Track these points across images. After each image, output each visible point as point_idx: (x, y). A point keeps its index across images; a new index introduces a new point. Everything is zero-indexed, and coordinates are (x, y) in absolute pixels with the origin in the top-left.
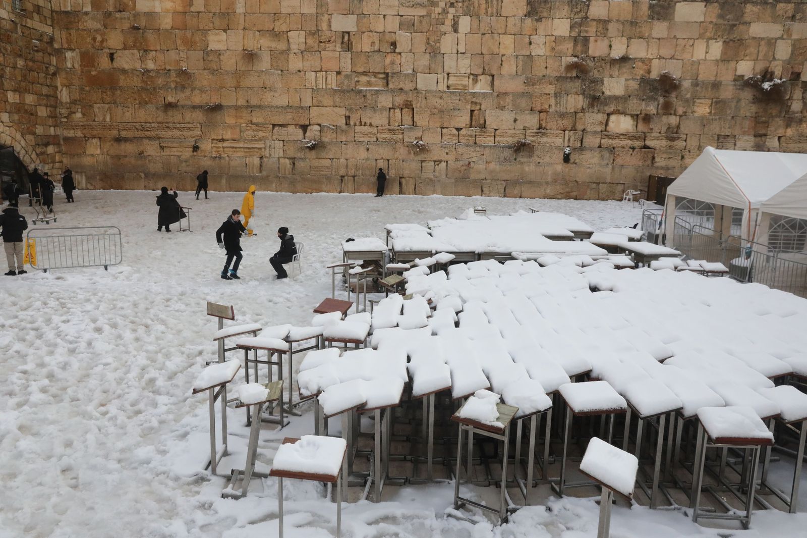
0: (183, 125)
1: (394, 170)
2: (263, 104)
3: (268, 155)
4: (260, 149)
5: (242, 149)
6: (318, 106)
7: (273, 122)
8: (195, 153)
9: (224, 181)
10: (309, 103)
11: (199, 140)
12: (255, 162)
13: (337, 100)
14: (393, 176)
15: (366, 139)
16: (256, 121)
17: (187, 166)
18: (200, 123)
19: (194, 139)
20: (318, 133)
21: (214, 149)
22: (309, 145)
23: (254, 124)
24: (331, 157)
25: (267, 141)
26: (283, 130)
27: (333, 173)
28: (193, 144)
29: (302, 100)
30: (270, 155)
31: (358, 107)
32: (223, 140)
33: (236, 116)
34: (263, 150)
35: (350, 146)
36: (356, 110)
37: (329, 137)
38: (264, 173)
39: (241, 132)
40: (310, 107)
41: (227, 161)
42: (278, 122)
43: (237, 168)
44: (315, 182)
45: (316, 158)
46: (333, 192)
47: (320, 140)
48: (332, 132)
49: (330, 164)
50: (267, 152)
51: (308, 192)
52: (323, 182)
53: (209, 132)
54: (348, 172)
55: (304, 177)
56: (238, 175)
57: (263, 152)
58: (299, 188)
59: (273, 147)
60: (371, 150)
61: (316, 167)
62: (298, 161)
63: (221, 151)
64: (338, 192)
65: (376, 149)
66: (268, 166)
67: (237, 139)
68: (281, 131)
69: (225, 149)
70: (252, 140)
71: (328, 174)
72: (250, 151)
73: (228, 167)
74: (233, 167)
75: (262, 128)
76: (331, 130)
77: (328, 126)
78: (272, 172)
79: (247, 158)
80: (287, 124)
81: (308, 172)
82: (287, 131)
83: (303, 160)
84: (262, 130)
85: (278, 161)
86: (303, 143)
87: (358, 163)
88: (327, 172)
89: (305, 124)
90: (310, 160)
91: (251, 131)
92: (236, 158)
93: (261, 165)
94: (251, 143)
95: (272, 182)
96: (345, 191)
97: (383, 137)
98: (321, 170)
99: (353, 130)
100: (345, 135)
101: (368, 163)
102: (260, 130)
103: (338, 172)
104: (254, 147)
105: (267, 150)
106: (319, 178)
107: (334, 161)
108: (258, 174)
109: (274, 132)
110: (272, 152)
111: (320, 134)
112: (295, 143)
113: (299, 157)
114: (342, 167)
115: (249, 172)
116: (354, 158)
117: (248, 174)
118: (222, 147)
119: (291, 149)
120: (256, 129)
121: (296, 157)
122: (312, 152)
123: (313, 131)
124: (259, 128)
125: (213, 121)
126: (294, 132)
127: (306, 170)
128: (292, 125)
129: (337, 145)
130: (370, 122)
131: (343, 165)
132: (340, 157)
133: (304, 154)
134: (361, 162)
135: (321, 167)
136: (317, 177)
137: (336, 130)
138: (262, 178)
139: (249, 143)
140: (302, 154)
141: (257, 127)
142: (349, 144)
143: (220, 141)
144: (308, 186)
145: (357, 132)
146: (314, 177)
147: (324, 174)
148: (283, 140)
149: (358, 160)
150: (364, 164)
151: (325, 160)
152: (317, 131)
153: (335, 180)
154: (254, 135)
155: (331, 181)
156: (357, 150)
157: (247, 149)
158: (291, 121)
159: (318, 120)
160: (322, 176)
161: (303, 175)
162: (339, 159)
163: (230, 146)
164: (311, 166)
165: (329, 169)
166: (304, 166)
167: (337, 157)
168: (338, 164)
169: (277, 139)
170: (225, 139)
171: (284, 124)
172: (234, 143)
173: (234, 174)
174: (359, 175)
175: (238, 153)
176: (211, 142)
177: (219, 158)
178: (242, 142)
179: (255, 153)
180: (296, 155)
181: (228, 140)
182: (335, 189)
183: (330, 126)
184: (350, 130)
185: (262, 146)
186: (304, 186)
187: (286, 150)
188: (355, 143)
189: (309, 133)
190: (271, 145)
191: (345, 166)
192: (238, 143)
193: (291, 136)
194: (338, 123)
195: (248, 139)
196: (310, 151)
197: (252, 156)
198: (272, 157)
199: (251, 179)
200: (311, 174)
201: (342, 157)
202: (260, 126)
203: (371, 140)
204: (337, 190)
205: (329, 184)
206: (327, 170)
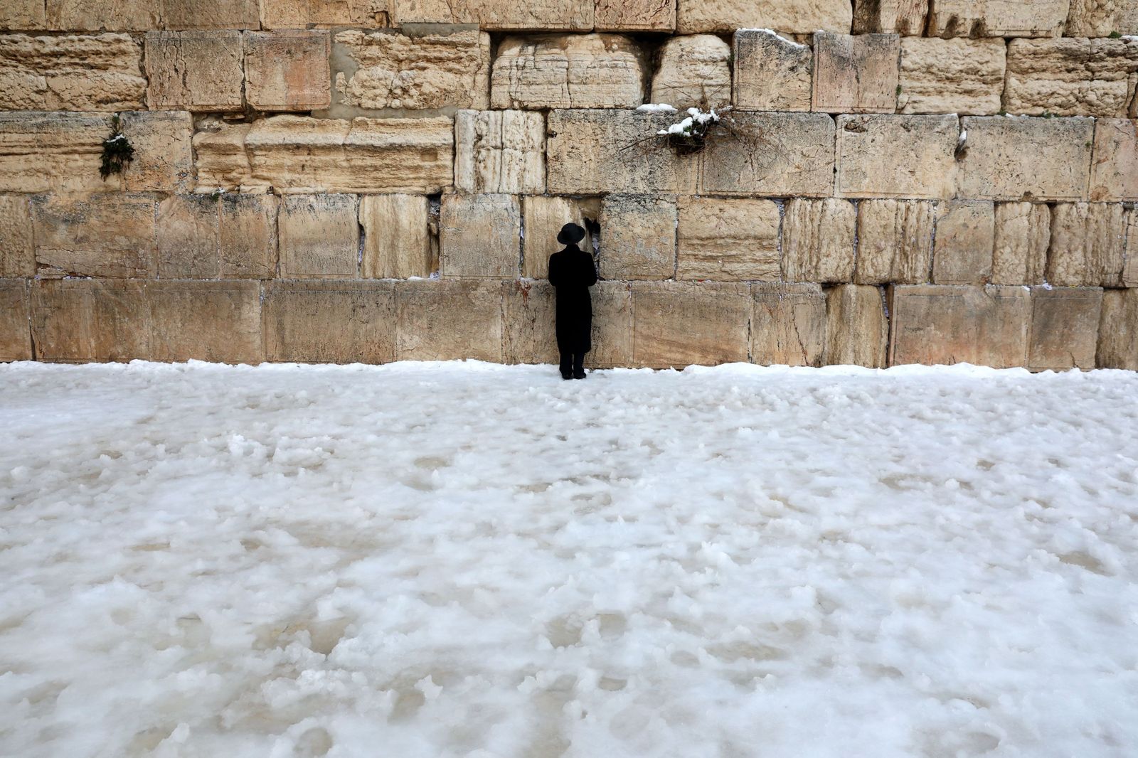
0: (50, 44)
1: (1078, 255)
3: (467, 182)
4: (430, 152)
5: (340, 157)
7: (493, 20)
8: (114, 181)
9: (253, 312)
11: (133, 113)
12: (404, 220)
14: (1073, 280)
15: (954, 103)
16: (410, 17)
17: (79, 241)
18: (135, 33)
19: (106, 112)
20: (719, 74)
21: (207, 159)
22: (677, 128)
23: (400, 31)
24: (782, 189)
25: (461, 114)
26: (545, 59)
27: (791, 270)
28: (103, 133)
30: (480, 181)
32: (247, 115)
34: (446, 158)
35: (877, 135)
37: (775, 91)
38: (451, 272)
39: (335, 71)
41: (270, 214)
42: (519, 19)
43: (318, 250)
44: (701, 311)
45: (704, 196)
46: (786, 363)
47: (729, 107)
48: (788, 64)
49: (777, 223)
50: (465, 167)
51: (665, 361)
52: (738, 314)
53: (181, 77)
54: (863, 264)
55: (649, 287)
56: (323, 284)
57: (445, 167)
58: (618, 343)
59: (493, 143)
60: (977, 155)
61: (707, 238)
62: (618, 210)
63: (239, 166)
64: (810, 362)
65: (1002, 151)
66: (468, 236)
67: (317, 108)
68: (535, 61)
69: (259, 159)
70: (390, 111)
71: (762, 272)
72: (378, 162)
73: (274, 246)
74: (297, 242)
75: (439, 47)
76: (783, 56)
77: (771, 36)
78: (490, 267)
79: (367, 199)
80: (567, 27)
81: (664, 266)
82: (566, 64)
83: (643, 203)
84: (441, 60)
85: (518, 213)
86: (645, 121)
87: (912, 219)
88: (759, 261)
89: (653, 25)
90: (680, 205)
91: (387, 66)
92: (312, 199)
93: (435, 232)
94: (382, 125)
95: (489, 314)
96: (846, 354)
97: (1035, 92)
98: (734, 253)
99: (895, 57)
100: (854, 81)
101: (961, 221)
102: (429, 60)
103: (814, 264)
104: (400, 146)
105: (466, 159)
106: (723, 293)
107: (797, 212)
108: (418, 278)
109: (501, 68)
110: (490, 164)
111: (728, 78)
112: (603, 122)
113: (625, 191)
114: (832, 240)
115: (374, 269)
116: (892, 196)
117: (372, 279)
118: (242, 148)
119: (582, 150)
120: (412, 55)
121: (609, 188)
122: (690, 165)
123: (694, 62)
124: (425, 49)
125: (198, 22)
126: (601, 67)
127: (655, 256)
128: (590, 37)
129: (810, 131)
130: (977, 16)
131: (839, 229)
132: (826, 191)
133: (650, 173)
134: (924, 216)
135: (731, 241)
136: (712, 288)
137: (810, 56)
138: (440, 298)
139: (377, 124)
140: (640, 173)
141: (413, 46)
142: (872, 128)
143: (233, 121)
144: (665, 333)
145: (912, 67)
146: (697, 287)
147: (748, 274)
148: (543, 104)
149: (913, 202)
150: (938, 224)
151: (751, 207)
152: (714, 62)
153: (802, 301)
154: (399, 83)
155: (780, 305)
156: (912, 154)
157: (366, 154)
158: (584, 13)
159: (719, 8)
160: (737, 281)
161: (643, 278)
162: (820, 199)
163: (281, 142)
164: (685, 232)
165: (770, 248)
166: (646, 232)
167: (811, 192)
168: (815, 224)
169: (512, 100)
170: (255, 108)
171: (551, 27)
172: (302, 125)
173: (303, 277)
174: (914, 277)
175: (322, 175)
176: (190, 125)
177: (227, 199)
178: (343, 121)
179: (404, 174)
180: (609, 181)
181: (272, 114)
182: (798, 344)
183: (779, 37)
184: (880, 57)
185: (439, 137)
186: (644, 333)
187: (557, 158)
188: (899, 119)
189: (675, 73)
190: (484, 133)
191: (847, 235)
192: (319, 125)
193: (583, 88)
194: (816, 21)
195: (370, 104)
196: (679, 162)
197: (389, 190)
198: (488, 190)
199: (385, 301)
200: (681, 275)
201: (837, 190)
202: (432, 38)
203: (977, 108)
204: (805, 353)
205: (771, 323)
206: (759, 254)
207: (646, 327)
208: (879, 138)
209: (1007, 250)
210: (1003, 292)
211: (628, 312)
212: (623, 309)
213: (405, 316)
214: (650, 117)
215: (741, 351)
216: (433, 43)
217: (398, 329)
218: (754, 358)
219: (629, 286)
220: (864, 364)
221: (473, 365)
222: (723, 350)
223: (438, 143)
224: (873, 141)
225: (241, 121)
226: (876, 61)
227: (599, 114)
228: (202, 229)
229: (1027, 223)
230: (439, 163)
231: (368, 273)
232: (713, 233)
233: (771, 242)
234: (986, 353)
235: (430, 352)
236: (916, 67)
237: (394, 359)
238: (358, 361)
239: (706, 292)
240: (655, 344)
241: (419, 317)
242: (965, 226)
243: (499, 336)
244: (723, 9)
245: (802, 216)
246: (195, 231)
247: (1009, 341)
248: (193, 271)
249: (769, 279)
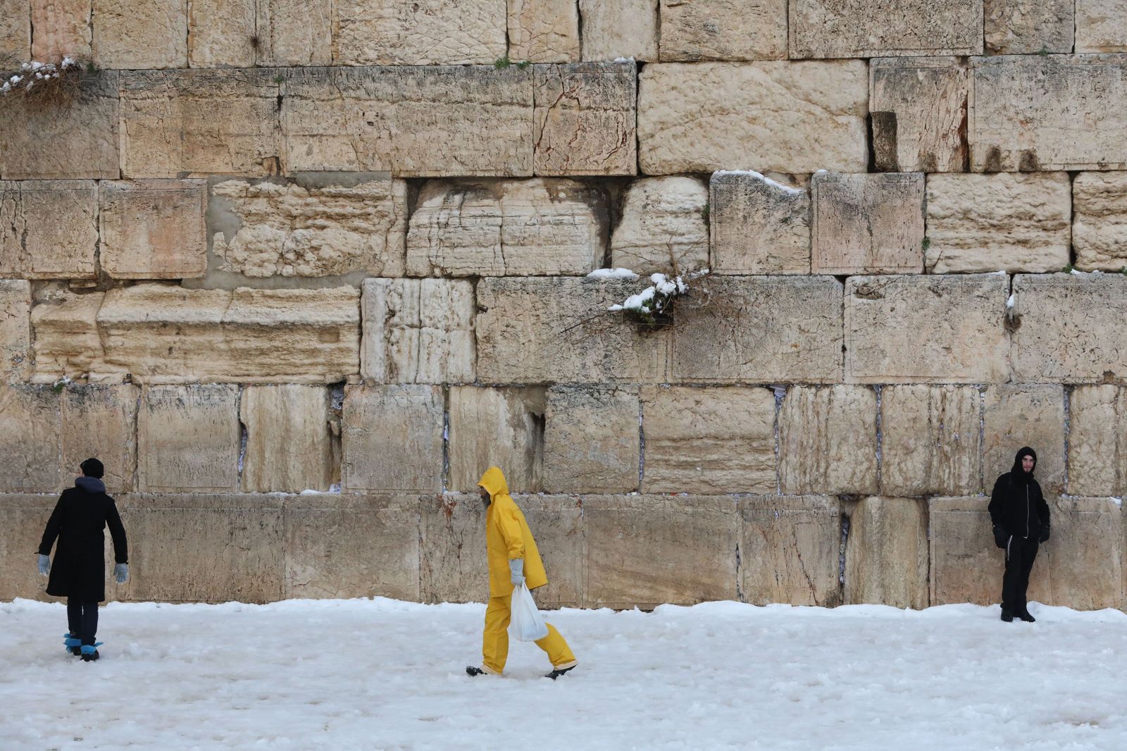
2: (349, 55)
3: (377, 370)
4: (331, 331)
5: (217, 338)
6: (693, 60)
7: (410, 165)
10: (637, 44)
12: (297, 418)
13: (815, 17)
15: (1004, 257)
16: (306, 164)
20: (691, 228)
21: (48, 339)
22: (635, 301)
23: (293, 180)
24: (775, 373)
25: (370, 284)
26: (474, 214)
27: (791, 479)
29: (596, 26)
30: (392, 369)
31: (947, 59)
32: (101, 283)
33: (184, 134)
34: (350, 339)
35: (897, 303)
36: (935, 74)
37: (762, 252)
38: (355, 484)
39: (212, 230)
40: (640, 65)
41: (127, 410)
42: (440, 165)
43: (188, 456)
44: (674, 534)
45: (676, 384)
46: (788, 602)
47: (705, 271)
48: (779, 215)
49: (770, 418)
50: (373, 351)
51: (629, 599)
52: (722, 537)
53: (20, 237)
54: (888, 471)
55: (606, 502)
56: (193, 500)
57: (349, 350)
58: (568, 575)
59: (409, 321)
60: (1034, 324)
61: (682, 439)
62: (565, 404)
63: (88, 348)
64: (820, 601)
65: (1067, 319)
66: (377, 438)
67: (189, 276)
68: (460, 217)
69: (115, 340)
70: (279, 280)
71: (753, 482)
72: (265, 344)
73: (131, 450)
74: (161, 446)
75: (342, 201)
76: (771, 205)
77: (756, 180)
78: (405, 478)
79: (250, 390)
80: (500, 174)
81: (626, 475)
82: (499, 221)
83: (596, 394)
84: (344, 216)
85: (440, 409)
86: (598, 291)
87: (952, 410)
88: (750, 467)
89: (607, 169)
90: (643, 398)
91: (277, 224)
92: (181, 390)
93: (336, 432)
94: (271, 297)
95: (403, 539)
96: (870, 590)
97: (1110, 241)
98: (715, 457)
99: (919, 202)
100: (866, 233)
101: (1017, 412)
102: (329, 217)
103: (822, 470)
104: (293, 324)
105: (375, 341)
106: (701, 510)
107: (795, 403)
108: (314, 492)
109: (418, 226)
110: (405, 349)
111: (704, 234)
112: (546, 294)
113: (574, 380)
114: (845, 439)
115: (259, 480)
116: (923, 381)
117: (255, 493)
118: (94, 325)
119: (519, 328)
120: (308, 210)
121: (553, 377)
122: (656, 346)
123: (661, 214)
124: (324, 203)
125: (43, 170)
126: (543, 224)
127: (613, 463)
128: (530, 183)
129: (810, 300)
130: (1025, 147)
131: (852, 425)
132: (833, 376)
133: (606, 356)
134: (966, 406)
135: (711, 442)
136: (687, 504)
137: (807, 204)
138: (341, 517)
139: (264, 296)
140: (592, 357)
141: (310, 200)
142: (891, 293)
143: (82, 290)
144: (628, 562)
145: (942, 213)
146: (667, 502)
147: (734, 485)
148: (471, 271)
149: (951, 388)
150: (986, 416)
151: (736, 398)
152: (687, 213)
153: (805, 519)
154: (292, 245)
155: (777, 525)
156: (946, 325)
157: (250, 334)
158: (521, 156)
159: (692, 144)
160: (721, 493)
161: (599, 491)
162: (826, 386)
163: (143, 318)
164: (651, 432)
165: (764, 451)
166: (601, 432)
167: (812, 376)
168: (822, 418)
169: (433, 266)
170: (112, 276)
171: (480, 174)
172: (170, 296)
173: (168, 490)
174: (958, 487)
175: (194, 360)
176: (28, 297)
177: (73, 391)
178: (222, 292)
179: (297, 359)
180: (553, 368)
181: (133, 283)
182: (803, 576)
183: (768, 181)
184: (899, 202)
185: (341, 313)
186: (601, 562)
187: (488, 339)
188: (926, 281)
189: (638, 228)
190: (397, 308)
191: (863, 431)
192: (192, 297)
193: (521, 250)
194: (816, 158)
195: (255, 271)
196: (642, 343)
197: (278, 379)
198: (402, 380)
199: (271, 521)
200: (648, 486)
201: (848, 374)
202: (333, 190)
203: (1033, 264)
204: (812, 587)
205: (765, 548)
206: (749, 458)
207: (602, 554)
208: (901, 306)
209: (1085, 448)
210: (1081, 506)
211: (579, 535)
212: (573, 532)
213: (297, 541)
214: (604, 286)
215: (727, 585)
216: (335, 196)
217: (288, 558)
218: (746, 595)
219: (580, 502)
220: (896, 604)
221: (383, 603)
222: (704, 584)
223: (340, 321)
224: (892, 310)
225: (92, 290)
226: (894, 209)
227: (540, 283)
228: (39, 429)
229: (1112, 411)
230: (341, 345)
231: (250, 486)
232: (687, 433)
233: (763, 442)
234: (1064, 589)
235: (327, 587)
236: (948, 213)
237: (281, 596)
238: (235, 599)
239: (680, 509)
240: (615, 577)
241: (314, 542)
242: (1023, 417)
243: (416, 566)
244: (697, 146)
245: (803, 408)
246: (31, 431)
247: (1096, 572)
248: (26, 483)
249: (762, 491)
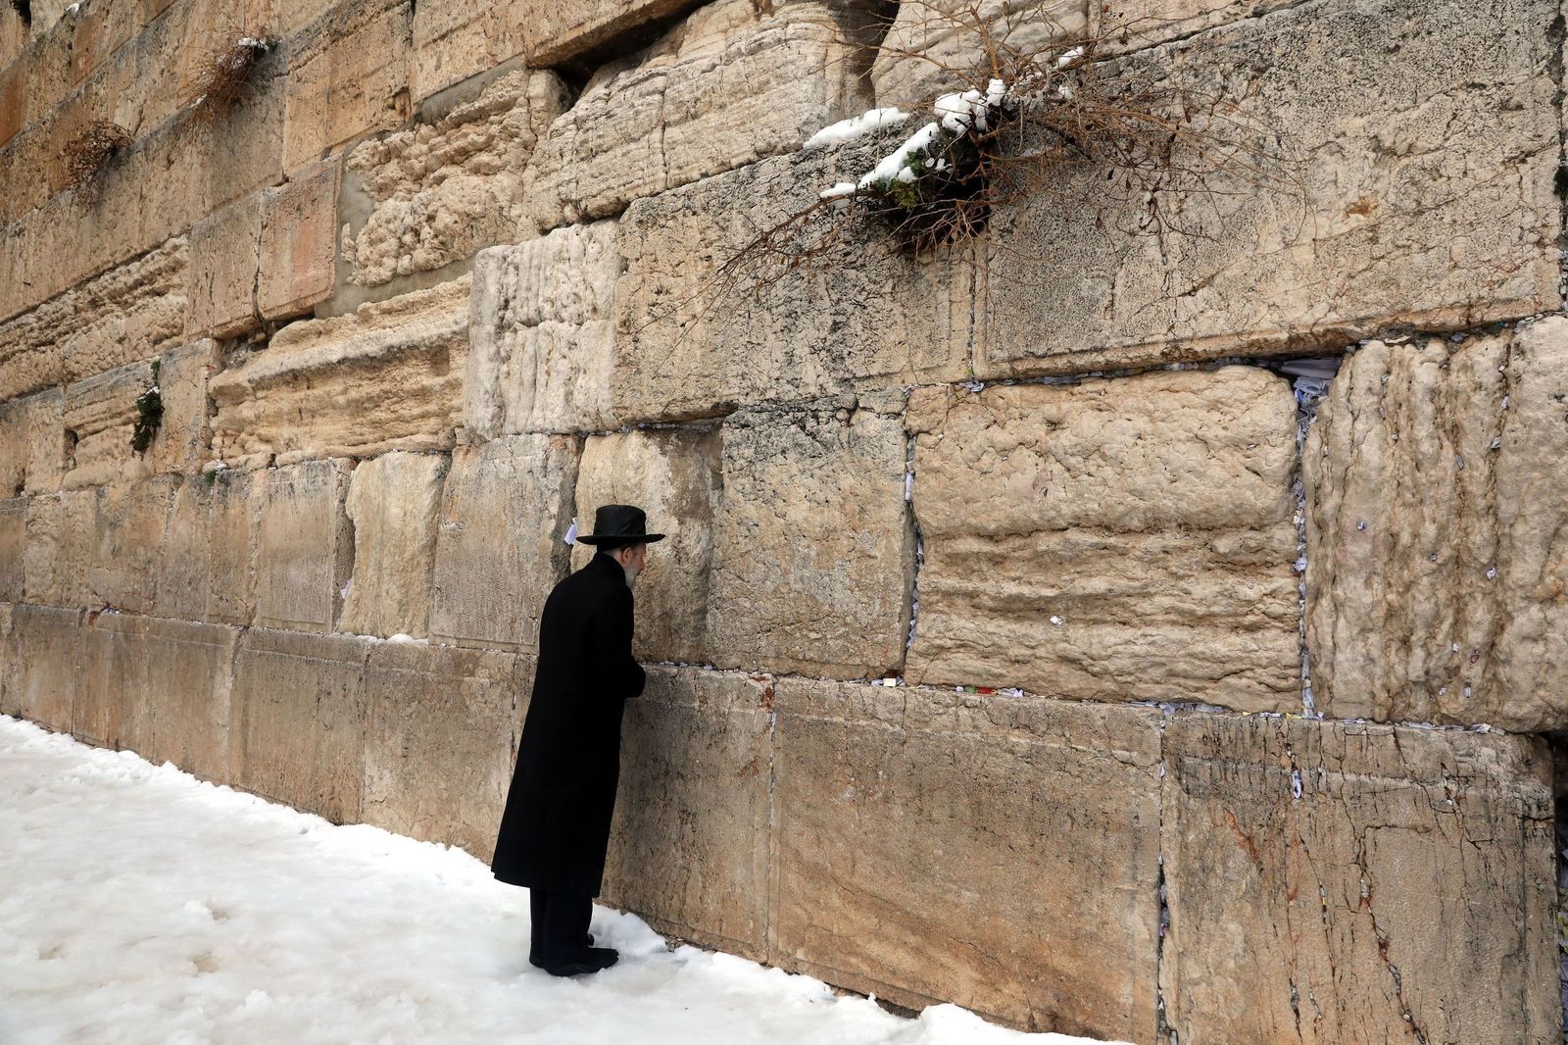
3: (484, 414)
4: (437, 354)
5: (337, 387)
9: (224, 687)
11: (171, 353)
16: (434, 84)
17: (115, 554)
19: (157, 355)
23: (420, 117)
27: (1353, 664)
30: (503, 408)
39: (341, 223)
41: (254, 505)
43: (293, 571)
44: (977, 806)
45: (1000, 380)
49: (1276, 457)
50: (478, 380)
51: (865, 968)
52: (1114, 838)
53: (209, 284)
55: (821, 700)
56: (292, 641)
57: (458, 384)
58: (740, 874)
59: (524, 314)
61: (1011, 533)
62: (749, 452)
63: (248, 421)
66: (471, 541)
67: (320, 300)
69: (262, 405)
70: (397, 281)
71: (1218, 670)
72: (376, 389)
73: (254, 563)
74: (275, 556)
75: (463, 128)
78: (500, 619)
79: (360, 467)
81: (866, 631)
82: (661, 82)
83: (811, 424)
84: (466, 153)
86: (821, 169)
88: (1208, 620)
90: (915, 423)
91: (401, 194)
92: (296, 473)
94: (387, 311)
95: (489, 739)
98: (1098, 584)
102: (450, 160)
103: (1476, 637)
104: (401, 350)
105: (482, 360)
107: (1364, 401)
112: (724, 206)
113: (771, 394)
117: (348, 634)
118: (250, 387)
119: (676, 292)
120: (432, 159)
121: (733, 391)
122: (945, 281)
124: (447, 140)
127: (843, 598)
129: (1413, 43)
133: (835, 328)
135: (1090, 538)
136: (1021, 721)
138: (422, 687)
139: (381, 312)
140: (810, 332)
141: (433, 141)
143: (256, 345)
144: (864, 867)
146: (964, 712)
147: (1157, 673)
148: (614, 197)
151: (1167, 402)
153: (1404, 812)
154: (411, 220)
155: (1298, 822)
157: (363, 374)
160: (1116, 698)
161: (810, 668)
162: (1491, 329)
163: (279, 370)
164: (933, 515)
165: (1255, 567)
166: (819, 519)
167: (1430, 300)
169: (563, 204)
170: (263, 317)
172: (307, 334)
173: (275, 624)
175: (317, 424)
176: (212, 360)
177: (222, 481)
178: (348, 317)
179: (408, 408)
180: (735, 371)
182: (1399, 1026)
185: (450, 320)
186: (806, 854)
190: (512, 293)
192: (324, 331)
193: (689, 128)
195: (375, 274)
196: (915, 277)
197: (385, 446)
198: (509, 428)
199: (354, 685)
200: (922, 664)
202: (457, 113)
205: (1254, 895)
206: (1205, 589)
207: (809, 834)
211: (764, 776)
212: (751, 768)
213: (376, 723)
214: (833, 159)
215: (1125, 993)
216: (458, 123)
217: (367, 751)
219: (770, 693)
222: (1056, 973)
223: (446, 331)
228: (198, 532)
230: (450, 376)
232: (1028, 512)
233: (1254, 538)
235: (404, 815)
237: (358, 817)
239: (998, 736)
240: (836, 901)
241: (392, 728)
245: (1392, 411)
246: (193, 537)
249: (1246, 700)
